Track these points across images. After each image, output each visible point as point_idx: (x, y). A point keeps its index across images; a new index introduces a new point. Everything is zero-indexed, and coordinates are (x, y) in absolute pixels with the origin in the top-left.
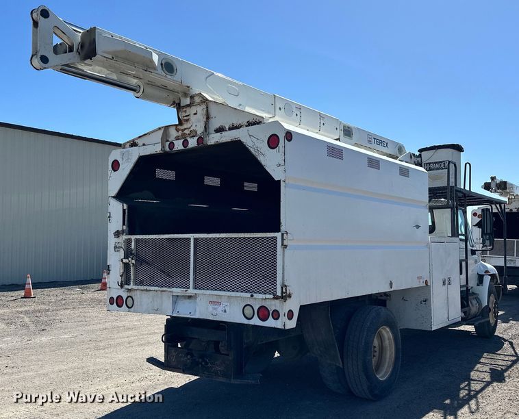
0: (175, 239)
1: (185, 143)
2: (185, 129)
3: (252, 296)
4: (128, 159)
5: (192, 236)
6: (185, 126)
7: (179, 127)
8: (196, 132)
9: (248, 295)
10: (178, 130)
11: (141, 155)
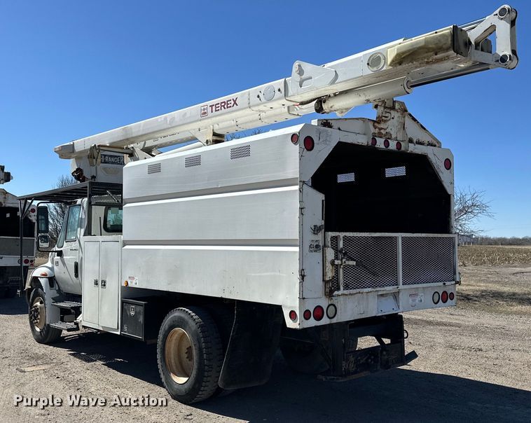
0: (387, 237)
1: (386, 143)
2: (382, 129)
3: (444, 284)
4: (326, 140)
5: (400, 235)
6: (382, 126)
7: (376, 124)
8: (391, 135)
9: (441, 284)
10: (375, 127)
11: (341, 140)
